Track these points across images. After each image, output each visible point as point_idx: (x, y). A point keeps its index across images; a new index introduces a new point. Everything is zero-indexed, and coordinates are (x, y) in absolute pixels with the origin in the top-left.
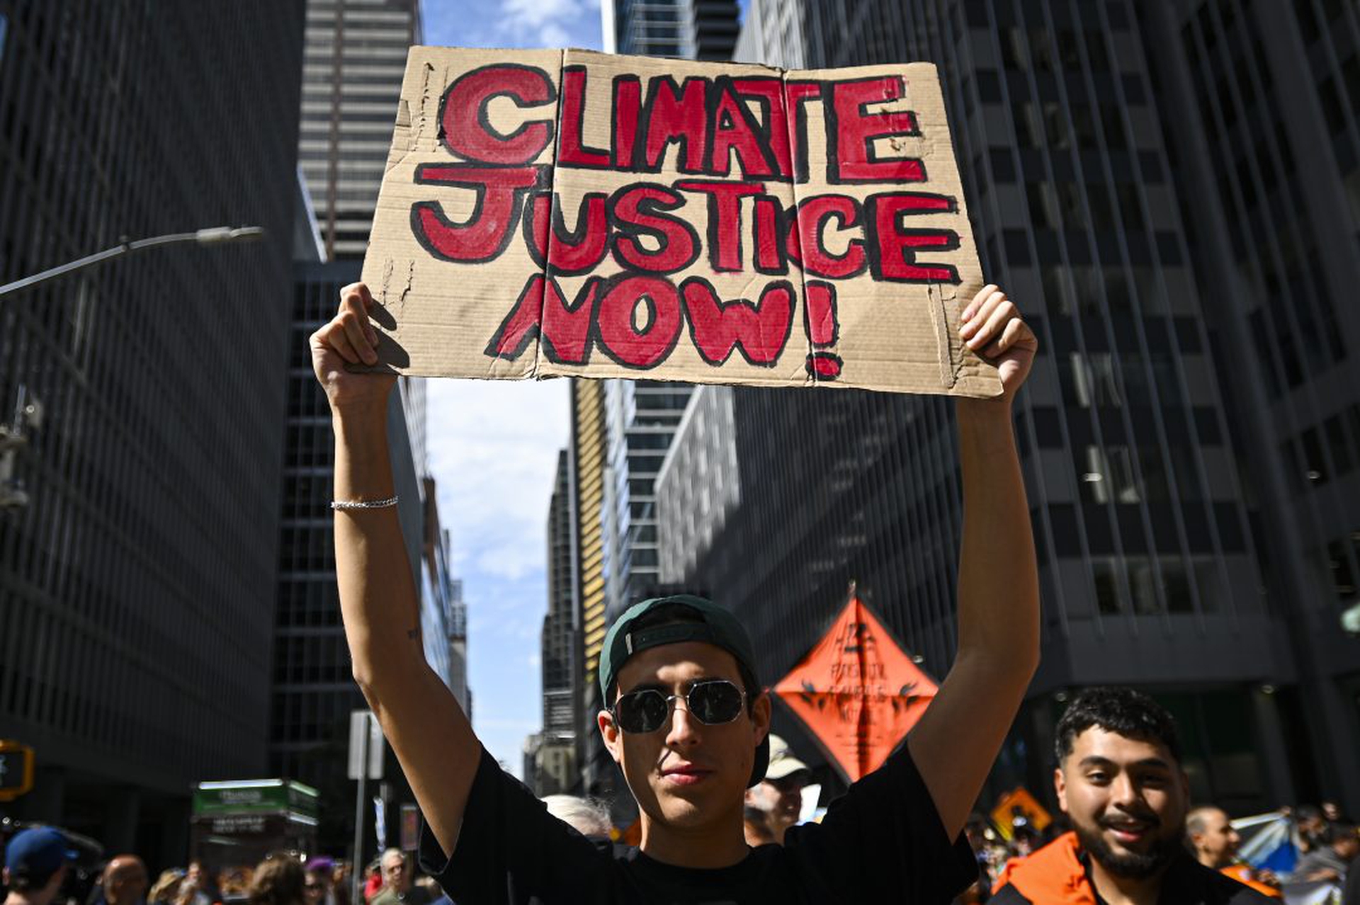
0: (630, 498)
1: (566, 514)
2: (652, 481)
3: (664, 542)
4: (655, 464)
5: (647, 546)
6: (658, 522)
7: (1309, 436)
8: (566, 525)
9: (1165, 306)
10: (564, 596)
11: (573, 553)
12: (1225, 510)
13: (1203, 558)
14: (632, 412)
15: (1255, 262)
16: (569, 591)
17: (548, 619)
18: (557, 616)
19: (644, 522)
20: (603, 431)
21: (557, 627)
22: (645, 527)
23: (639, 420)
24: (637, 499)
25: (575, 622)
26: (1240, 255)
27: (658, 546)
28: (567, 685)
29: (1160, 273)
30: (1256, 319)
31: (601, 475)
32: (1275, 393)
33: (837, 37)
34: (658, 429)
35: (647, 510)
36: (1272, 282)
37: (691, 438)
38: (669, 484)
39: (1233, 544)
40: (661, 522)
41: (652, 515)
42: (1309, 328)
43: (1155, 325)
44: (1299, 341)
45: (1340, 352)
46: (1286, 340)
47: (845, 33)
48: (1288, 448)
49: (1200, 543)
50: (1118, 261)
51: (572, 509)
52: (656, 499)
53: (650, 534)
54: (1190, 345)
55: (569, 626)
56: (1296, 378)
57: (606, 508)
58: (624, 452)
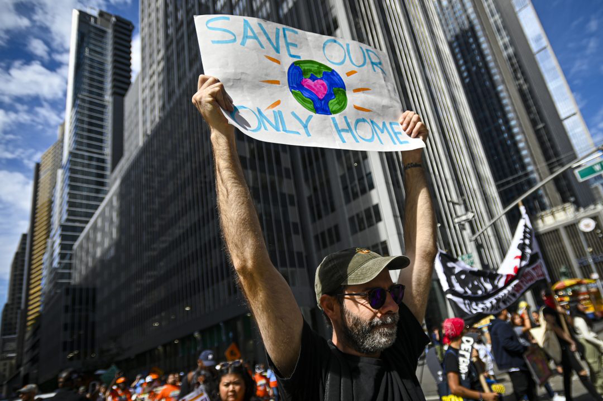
0: (61, 251)
1: (23, 261)
2: (72, 245)
3: (76, 269)
4: (75, 238)
5: (67, 271)
6: (73, 261)
7: (323, 234)
8: (23, 266)
9: (286, 190)
10: (18, 295)
11: (25, 277)
12: (300, 254)
13: (293, 269)
14: (65, 216)
15: (311, 181)
16: (21, 293)
17: (7, 306)
18: (12, 304)
19: (66, 261)
20: (49, 225)
21: (12, 309)
22: (66, 263)
23: (68, 220)
24: (64, 252)
25: (23, 306)
26: (307, 179)
27: (72, 271)
28: (15, 333)
29: (285, 181)
30: (310, 198)
31: (46, 243)
32: (314, 221)
33: (174, 91)
34: (77, 224)
35: (68, 257)
36: (315, 189)
37: (94, 227)
38: (81, 246)
39: (301, 265)
40: (75, 262)
41: (70, 259)
42: (325, 203)
43: (283, 195)
44: (322, 206)
45: (333, 210)
46: (318, 205)
47: (177, 91)
48: (316, 237)
49: (293, 265)
50: (273, 174)
51: (27, 258)
52: (73, 252)
53: (69, 266)
54: (292, 204)
55: (19, 308)
56: (320, 217)
57: (46, 256)
58: (59, 232)
